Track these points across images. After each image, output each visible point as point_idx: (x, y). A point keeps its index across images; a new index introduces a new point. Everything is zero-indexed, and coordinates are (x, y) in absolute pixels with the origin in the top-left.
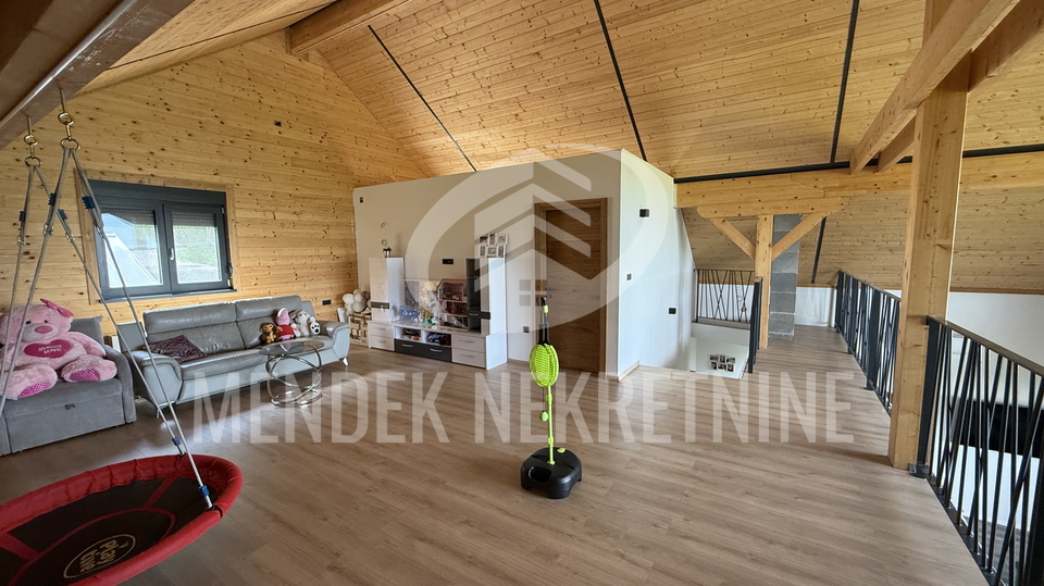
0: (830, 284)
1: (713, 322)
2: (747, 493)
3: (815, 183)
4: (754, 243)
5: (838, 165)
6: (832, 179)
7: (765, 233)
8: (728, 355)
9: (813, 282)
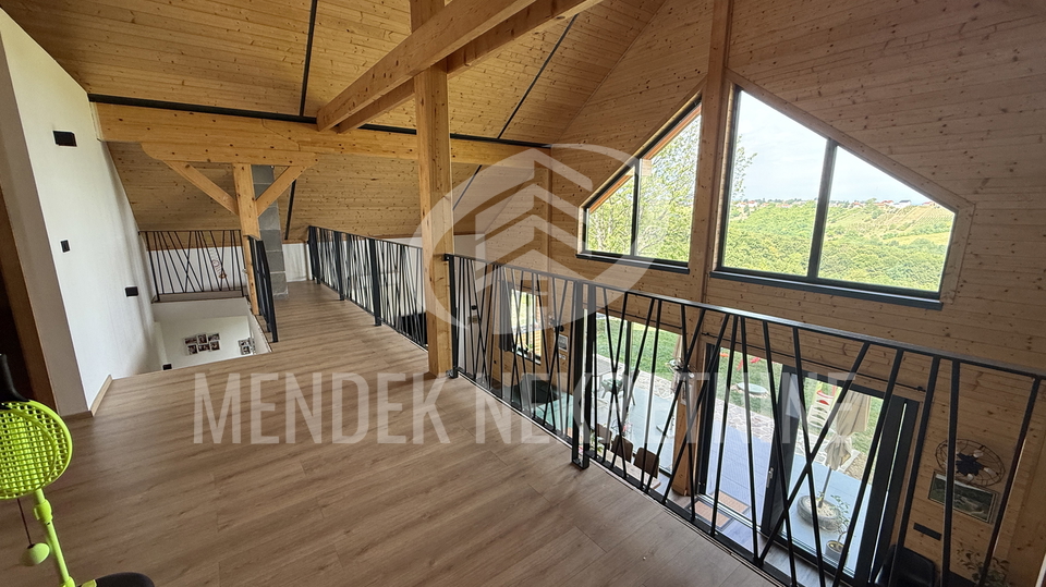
0: (301, 240)
1: (185, 296)
2: (375, 461)
3: (288, 135)
4: (235, 197)
5: (305, 119)
6: (303, 133)
7: (245, 184)
8: (210, 332)
9: (286, 239)
